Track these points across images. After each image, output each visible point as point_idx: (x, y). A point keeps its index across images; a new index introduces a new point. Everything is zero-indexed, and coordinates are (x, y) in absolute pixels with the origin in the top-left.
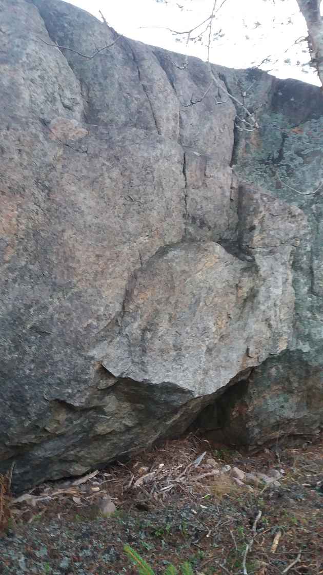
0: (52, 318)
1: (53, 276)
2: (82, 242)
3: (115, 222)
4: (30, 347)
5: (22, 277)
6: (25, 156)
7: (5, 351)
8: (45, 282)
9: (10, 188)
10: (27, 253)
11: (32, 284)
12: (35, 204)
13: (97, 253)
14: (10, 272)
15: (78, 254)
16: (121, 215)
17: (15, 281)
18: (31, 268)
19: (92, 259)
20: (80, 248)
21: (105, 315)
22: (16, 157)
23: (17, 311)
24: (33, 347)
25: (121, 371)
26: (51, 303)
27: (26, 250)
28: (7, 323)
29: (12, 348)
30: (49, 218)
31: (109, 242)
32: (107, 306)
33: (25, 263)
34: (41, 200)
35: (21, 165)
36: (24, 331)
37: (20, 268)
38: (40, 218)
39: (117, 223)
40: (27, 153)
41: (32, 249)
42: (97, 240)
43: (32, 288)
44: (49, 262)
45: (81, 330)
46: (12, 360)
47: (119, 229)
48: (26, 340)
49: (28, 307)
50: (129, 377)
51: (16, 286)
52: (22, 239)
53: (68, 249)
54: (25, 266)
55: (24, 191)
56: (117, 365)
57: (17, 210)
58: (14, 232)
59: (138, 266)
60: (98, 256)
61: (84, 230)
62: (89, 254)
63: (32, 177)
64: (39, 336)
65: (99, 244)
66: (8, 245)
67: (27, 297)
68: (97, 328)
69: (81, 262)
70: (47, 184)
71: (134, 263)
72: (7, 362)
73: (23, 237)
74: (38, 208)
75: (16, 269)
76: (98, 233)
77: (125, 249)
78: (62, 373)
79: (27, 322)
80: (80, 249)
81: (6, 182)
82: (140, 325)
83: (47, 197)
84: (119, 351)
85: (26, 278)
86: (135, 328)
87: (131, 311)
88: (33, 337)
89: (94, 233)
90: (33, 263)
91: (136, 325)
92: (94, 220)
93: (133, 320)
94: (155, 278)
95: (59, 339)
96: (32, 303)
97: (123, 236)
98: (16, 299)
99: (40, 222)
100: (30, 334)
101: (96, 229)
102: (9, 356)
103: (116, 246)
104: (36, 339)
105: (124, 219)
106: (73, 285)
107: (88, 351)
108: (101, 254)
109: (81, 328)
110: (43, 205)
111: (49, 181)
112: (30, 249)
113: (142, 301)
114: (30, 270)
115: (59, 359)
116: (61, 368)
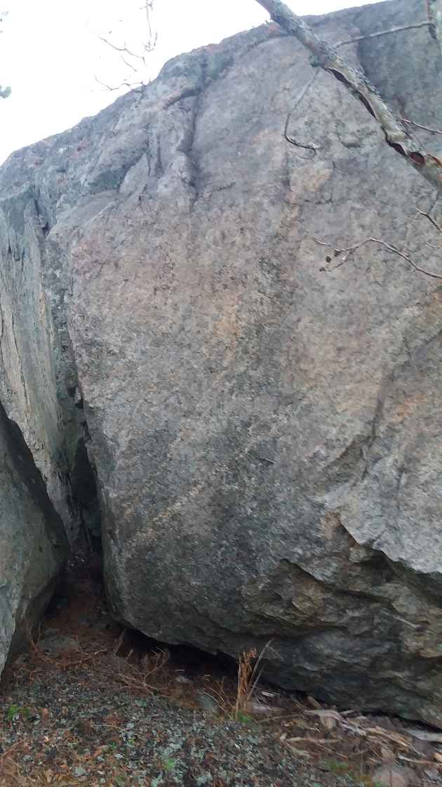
0: (275, 442)
1: (280, 383)
2: (320, 332)
3: (369, 293)
4: (250, 478)
5: (240, 386)
6: (248, 235)
7: (222, 479)
8: (269, 393)
9: (232, 278)
10: (248, 355)
11: (253, 395)
12: (259, 291)
13: (340, 345)
14: (228, 380)
15: (313, 349)
16: (380, 280)
17: (231, 392)
18: (251, 374)
19: (332, 354)
20: (317, 340)
21: (338, 440)
22: (238, 239)
23: (233, 428)
24: (253, 479)
25: (368, 537)
26: (274, 421)
27: (246, 352)
28: (222, 444)
29: (230, 476)
30: (281, 306)
31: (359, 325)
32: (343, 426)
33: (245, 368)
34: (265, 285)
35: (244, 246)
36: (241, 456)
37: (238, 375)
38: (266, 309)
39: (372, 293)
40: (251, 230)
41: (254, 350)
42: (340, 327)
43: (252, 400)
44: (275, 365)
45: (305, 460)
46: (231, 492)
47: (375, 302)
48: (245, 468)
49: (246, 425)
50: (382, 549)
51: (233, 397)
52: (242, 338)
53: (302, 345)
54: (245, 372)
55: (246, 278)
56: (362, 526)
57: (238, 304)
58: (233, 331)
59: (402, 359)
60: (340, 350)
61: (323, 314)
62: (328, 348)
63: (255, 258)
64: (261, 464)
65: (344, 331)
66: (227, 347)
67: (245, 412)
68: (326, 458)
69: (316, 361)
70: (275, 261)
71: (395, 355)
72: (224, 493)
73: (244, 336)
74: (262, 295)
75: (234, 377)
76: (342, 314)
77: (382, 333)
78: (286, 522)
79: (244, 444)
80: (317, 342)
81: (227, 272)
82: (396, 461)
83: (276, 279)
84: (366, 502)
85: (246, 387)
86: (388, 465)
87: (382, 436)
88: (254, 466)
89: (337, 315)
90: (255, 368)
91: (390, 461)
92: (337, 296)
93: (386, 452)
94: (426, 378)
95: (281, 471)
96: (251, 419)
97: (381, 311)
98: (232, 414)
99: (266, 314)
100: (249, 460)
101: (341, 308)
102: (227, 486)
103: (370, 329)
104: (257, 468)
105: (383, 285)
106: (301, 395)
107: (314, 494)
108: (346, 345)
109: (306, 458)
110: (268, 291)
111: (276, 257)
112: (251, 351)
113: (400, 419)
114: (250, 377)
115: (282, 500)
116: (284, 514)
